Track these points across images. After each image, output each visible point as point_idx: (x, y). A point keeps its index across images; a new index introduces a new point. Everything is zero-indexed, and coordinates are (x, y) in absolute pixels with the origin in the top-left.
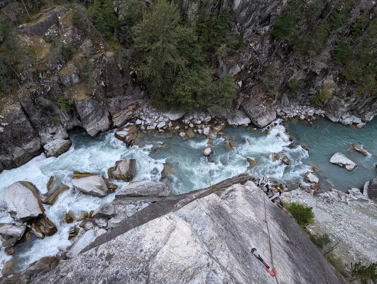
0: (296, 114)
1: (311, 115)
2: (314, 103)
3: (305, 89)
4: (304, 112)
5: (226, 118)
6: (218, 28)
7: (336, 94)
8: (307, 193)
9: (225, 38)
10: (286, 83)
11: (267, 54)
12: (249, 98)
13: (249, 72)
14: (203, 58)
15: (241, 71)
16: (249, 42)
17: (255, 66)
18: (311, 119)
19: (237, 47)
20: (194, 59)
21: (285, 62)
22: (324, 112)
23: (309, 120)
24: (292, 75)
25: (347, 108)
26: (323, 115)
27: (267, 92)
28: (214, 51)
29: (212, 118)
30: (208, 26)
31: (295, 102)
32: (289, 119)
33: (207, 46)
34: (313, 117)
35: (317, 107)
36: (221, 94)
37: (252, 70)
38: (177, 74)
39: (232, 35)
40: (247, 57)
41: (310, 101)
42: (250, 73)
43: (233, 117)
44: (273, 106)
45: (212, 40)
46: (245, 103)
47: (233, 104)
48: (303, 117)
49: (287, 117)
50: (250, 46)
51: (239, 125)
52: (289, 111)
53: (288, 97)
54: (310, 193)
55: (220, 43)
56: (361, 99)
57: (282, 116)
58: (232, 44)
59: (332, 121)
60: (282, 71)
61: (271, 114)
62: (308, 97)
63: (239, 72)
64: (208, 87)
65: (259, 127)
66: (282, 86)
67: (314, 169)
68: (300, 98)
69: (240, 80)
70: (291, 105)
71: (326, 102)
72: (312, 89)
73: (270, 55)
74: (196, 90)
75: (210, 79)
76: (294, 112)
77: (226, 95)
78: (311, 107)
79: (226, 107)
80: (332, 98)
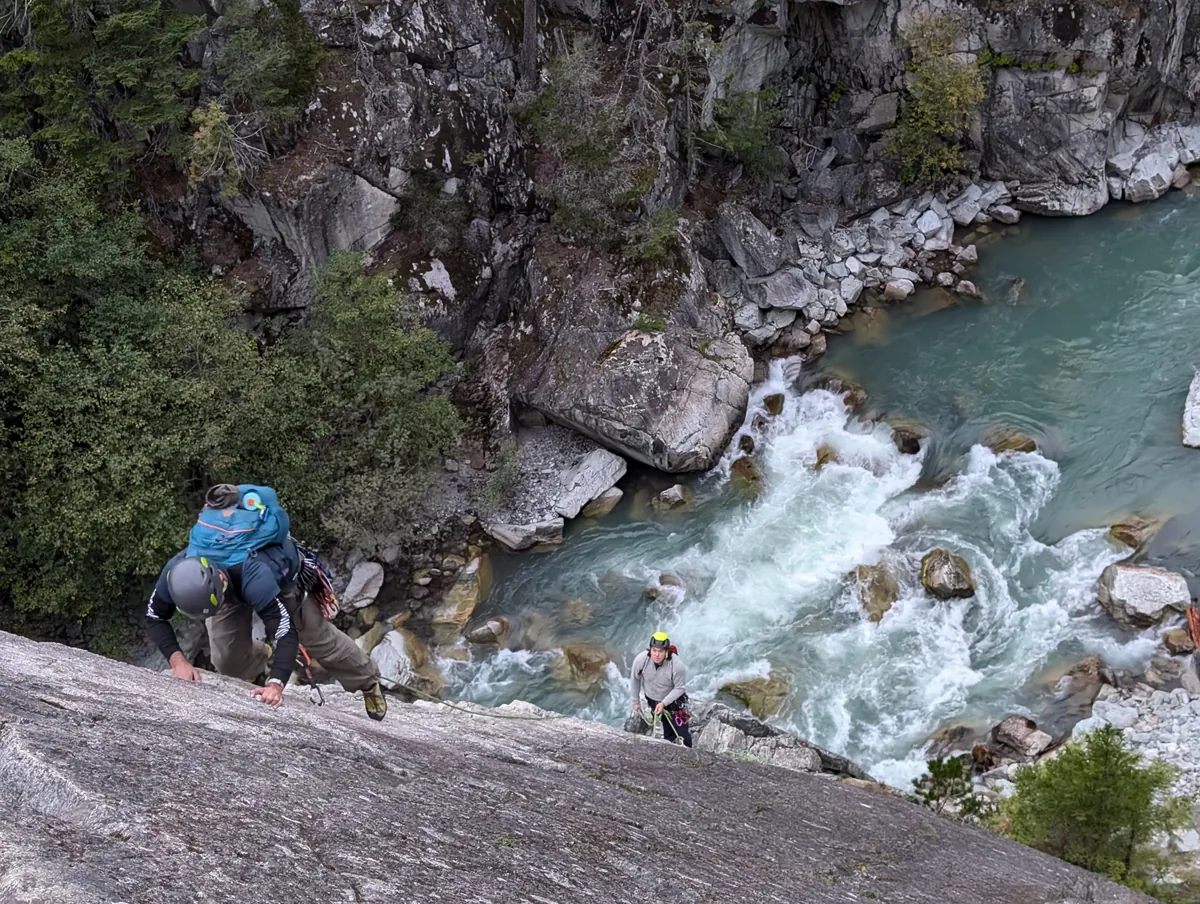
0: (858, 285)
1: (944, 241)
2: (917, 166)
3: (826, 118)
4: (892, 246)
5: (469, 519)
6: (119, 31)
7: (1004, 60)
8: (1168, 696)
9: (198, 65)
10: (697, 143)
11: (491, 35)
12: (537, 339)
13: (452, 186)
14: (130, 244)
15: (404, 202)
16: (350, 23)
17: (467, 134)
18: (958, 268)
19: (297, 83)
20: (71, 277)
21: (622, 27)
22: (1000, 189)
23: (945, 278)
24: (706, 81)
25: (1107, 104)
26: (1005, 210)
27: (616, 246)
28: (174, 173)
29: (385, 565)
30: (55, 48)
31: (813, 221)
32: (833, 332)
33: (113, 163)
34: (959, 251)
35: (946, 185)
36: (360, 397)
37: (462, 171)
38: (18, 422)
39: (228, 31)
40: (386, 108)
41: (894, 172)
42: (462, 190)
43: (510, 495)
44: (701, 303)
45: (125, 114)
46: (532, 374)
47: (463, 417)
48: (903, 282)
49: (813, 326)
50: (373, 39)
51: (566, 520)
52: (809, 288)
53: (756, 212)
54: (1178, 683)
55: (182, 111)
56: (1143, 15)
57: (788, 338)
58: (258, 82)
59: (1074, 217)
60: (632, 86)
61: (716, 358)
62: (870, 155)
63: (393, 219)
64: (253, 394)
65: (691, 473)
66: (684, 173)
67: (1122, 535)
68: (825, 182)
69: (429, 259)
70: (803, 249)
71: (977, 129)
72: (860, 101)
73: (513, 34)
74: (189, 452)
75: (239, 342)
76: (839, 280)
77: (392, 383)
78: (916, 198)
79: (433, 453)
80: (993, 92)
